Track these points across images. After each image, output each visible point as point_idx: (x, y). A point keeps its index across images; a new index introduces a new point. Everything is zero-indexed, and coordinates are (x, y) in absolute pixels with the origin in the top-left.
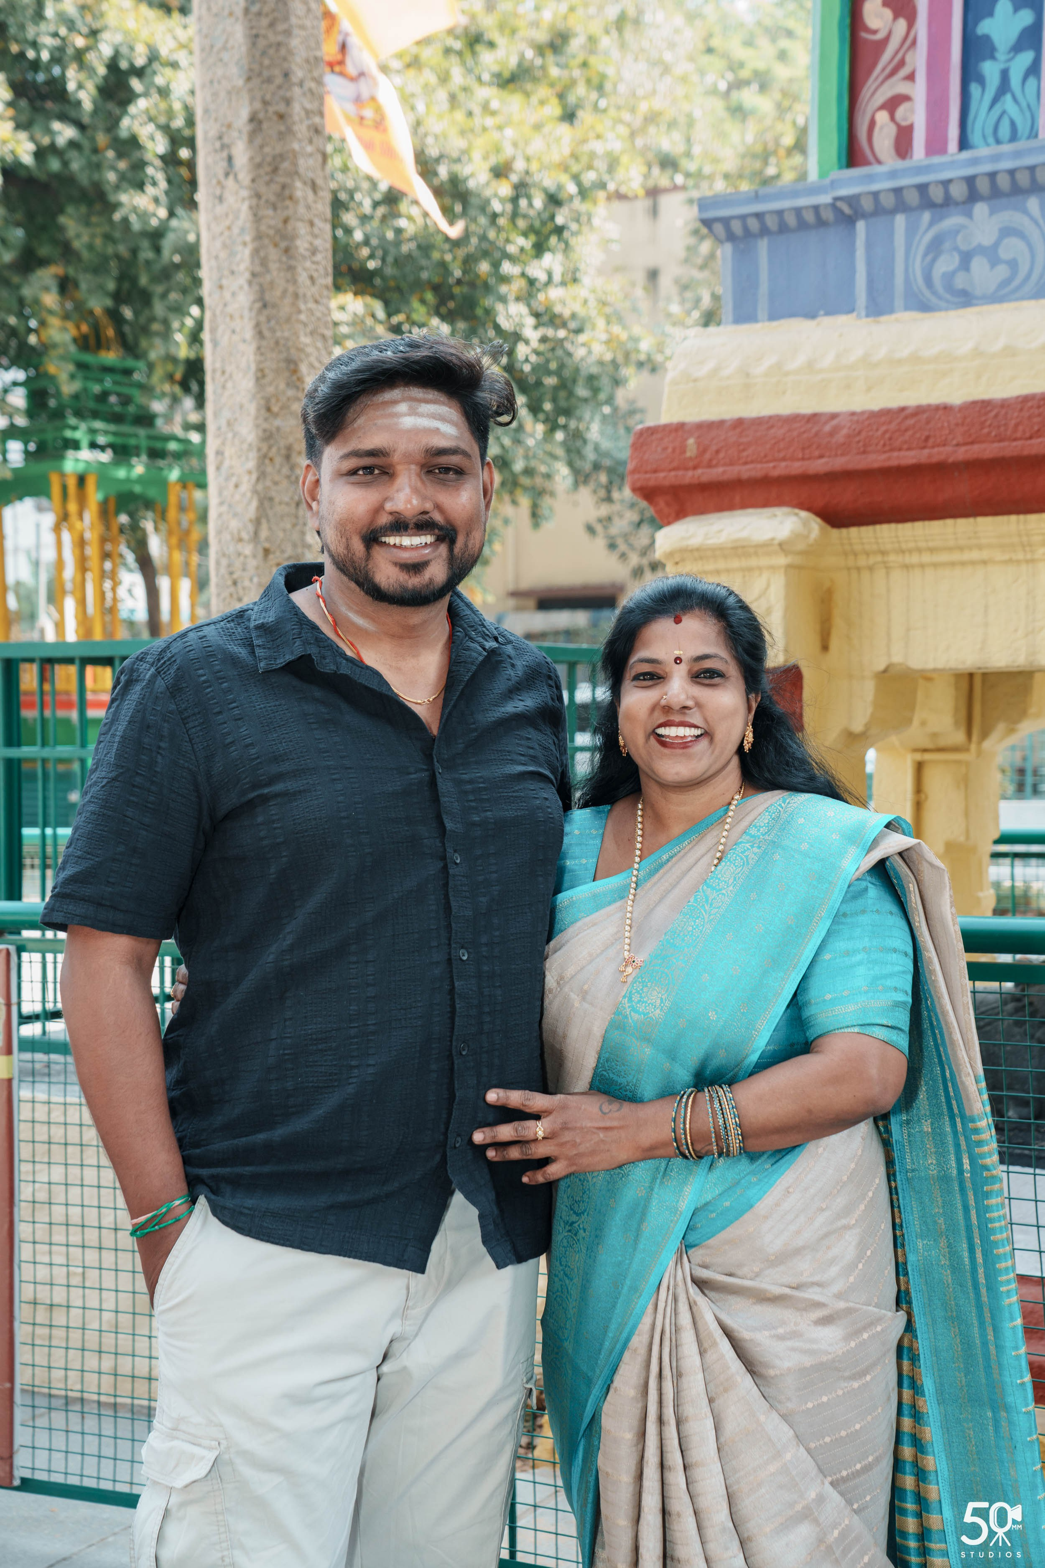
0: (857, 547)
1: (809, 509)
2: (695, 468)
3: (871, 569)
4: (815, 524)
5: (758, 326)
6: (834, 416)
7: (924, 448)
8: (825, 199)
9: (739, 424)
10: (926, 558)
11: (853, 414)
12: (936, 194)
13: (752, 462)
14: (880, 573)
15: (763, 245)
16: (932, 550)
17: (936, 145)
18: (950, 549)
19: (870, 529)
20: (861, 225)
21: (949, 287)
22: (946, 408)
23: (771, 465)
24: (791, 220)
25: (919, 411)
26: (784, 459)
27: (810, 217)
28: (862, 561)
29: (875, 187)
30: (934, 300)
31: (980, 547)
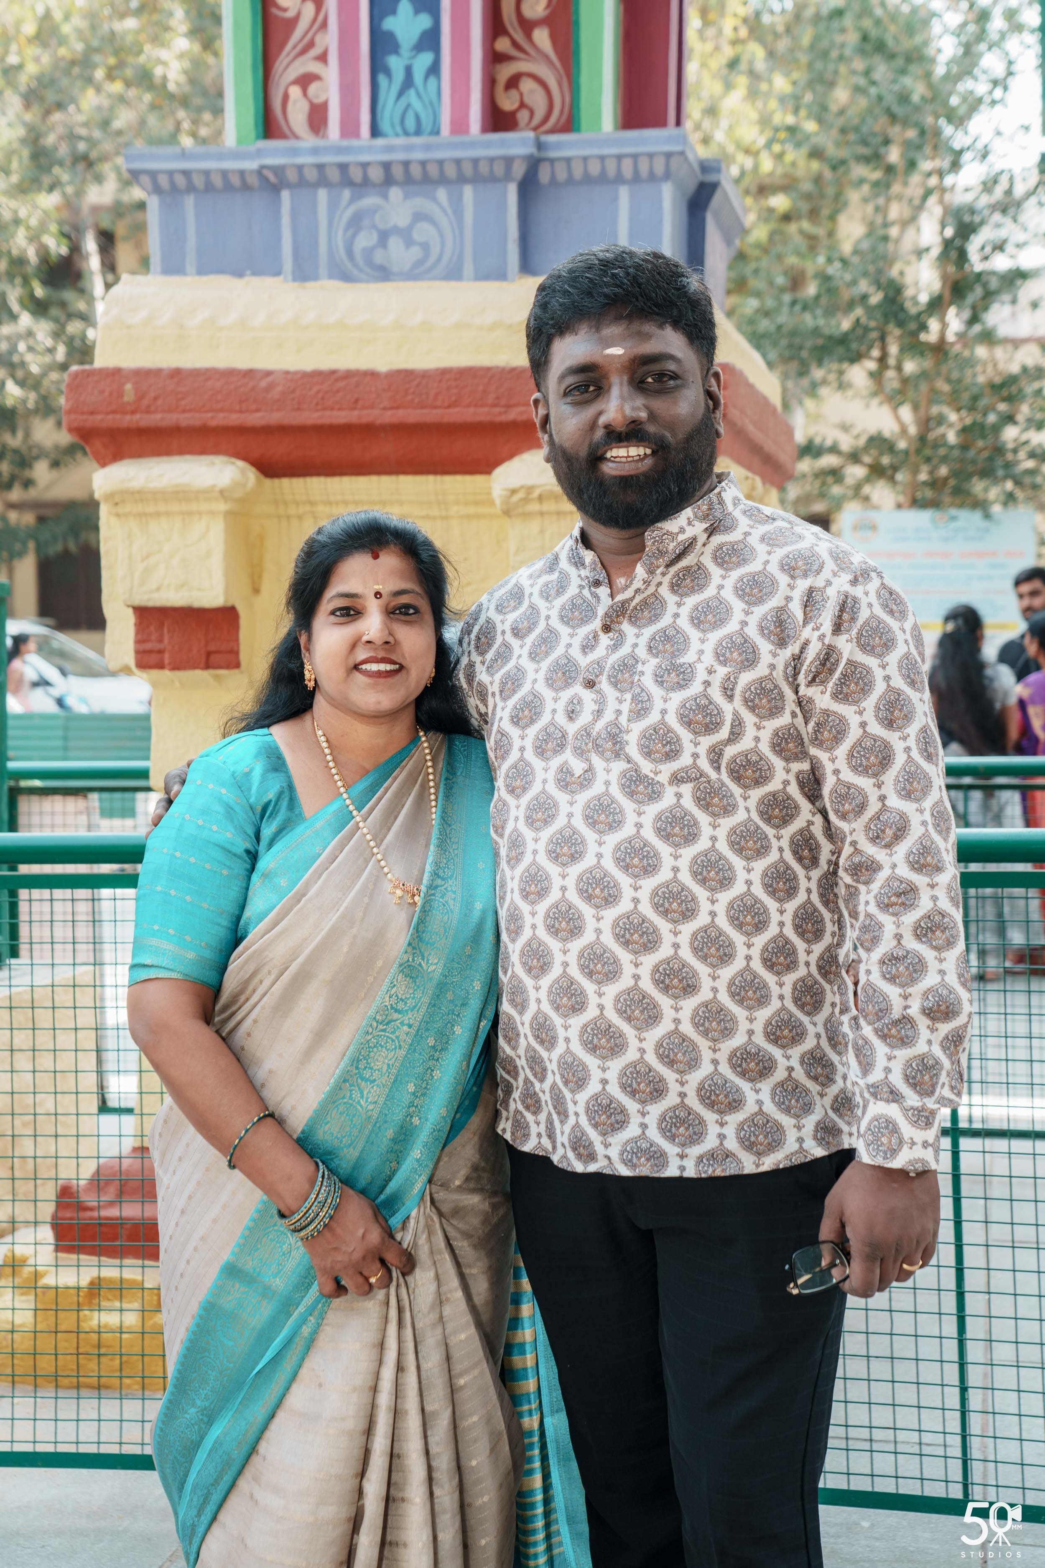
0: (288, 497)
1: (245, 459)
2: (133, 412)
3: (300, 517)
4: (252, 474)
5: (188, 279)
6: (268, 373)
7: (354, 409)
8: (251, 165)
9: (176, 373)
11: (287, 373)
12: (356, 175)
13: (190, 411)
15: (190, 201)
17: (349, 129)
19: (300, 480)
20: (285, 194)
21: (369, 262)
22: (373, 375)
23: (210, 415)
24: (217, 181)
25: (349, 375)
26: (222, 410)
27: (236, 181)
28: (292, 510)
29: (300, 160)
30: (355, 272)
31: (401, 503)
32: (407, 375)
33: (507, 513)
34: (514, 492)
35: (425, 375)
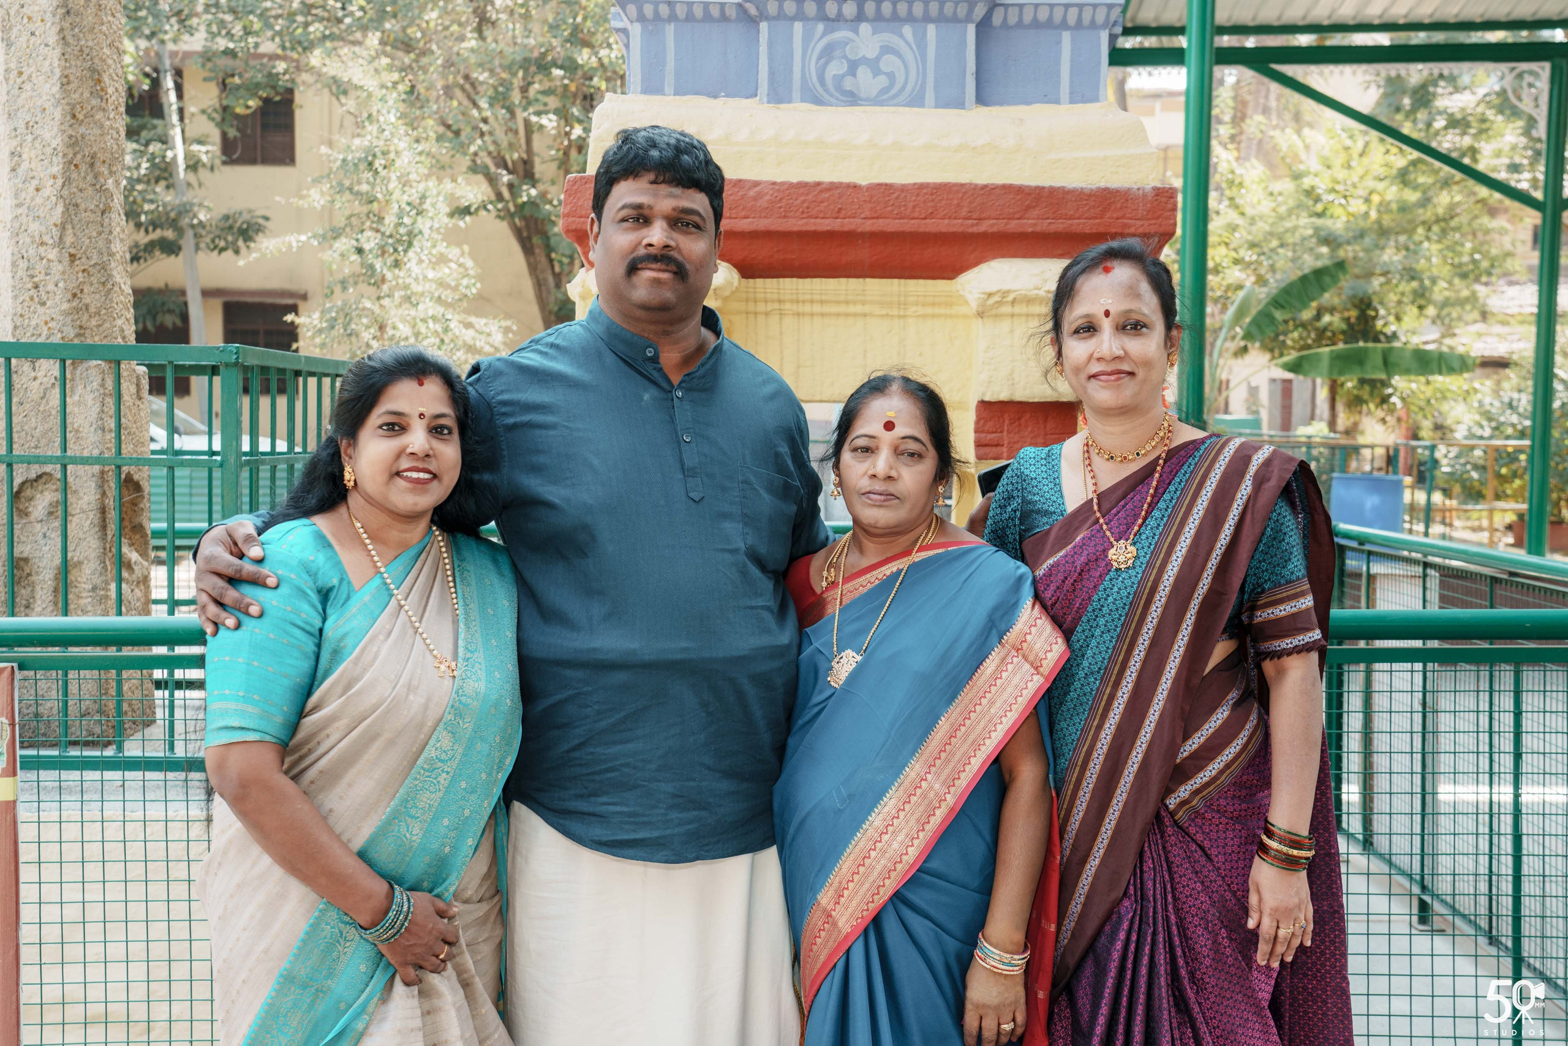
0: (760, 296)
1: (728, 261)
3: (767, 314)
4: (735, 274)
5: (667, 99)
6: (756, 184)
7: (837, 218)
10: (817, 308)
11: (774, 183)
12: (833, 9)
14: (774, 319)
15: (670, 29)
16: (822, 302)
18: (838, 302)
19: (775, 280)
20: (764, 26)
21: (839, 88)
22: (855, 187)
24: (698, 12)
25: (833, 187)
27: (715, 12)
28: (761, 307)
31: (863, 303)
32: (886, 189)
33: (980, 315)
34: (990, 295)
35: (904, 189)
